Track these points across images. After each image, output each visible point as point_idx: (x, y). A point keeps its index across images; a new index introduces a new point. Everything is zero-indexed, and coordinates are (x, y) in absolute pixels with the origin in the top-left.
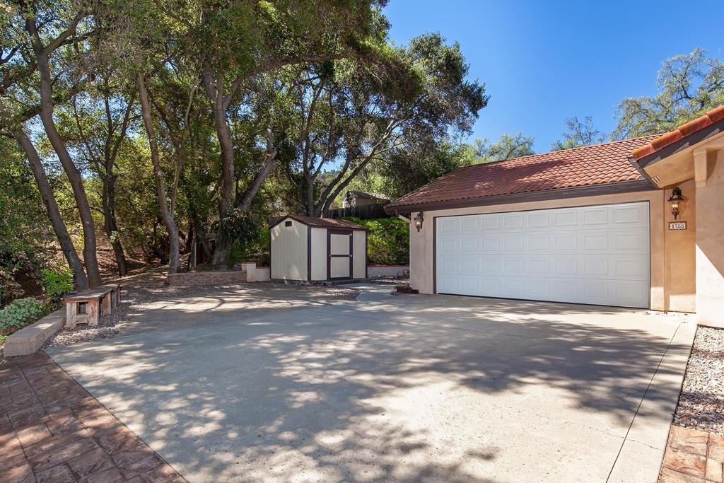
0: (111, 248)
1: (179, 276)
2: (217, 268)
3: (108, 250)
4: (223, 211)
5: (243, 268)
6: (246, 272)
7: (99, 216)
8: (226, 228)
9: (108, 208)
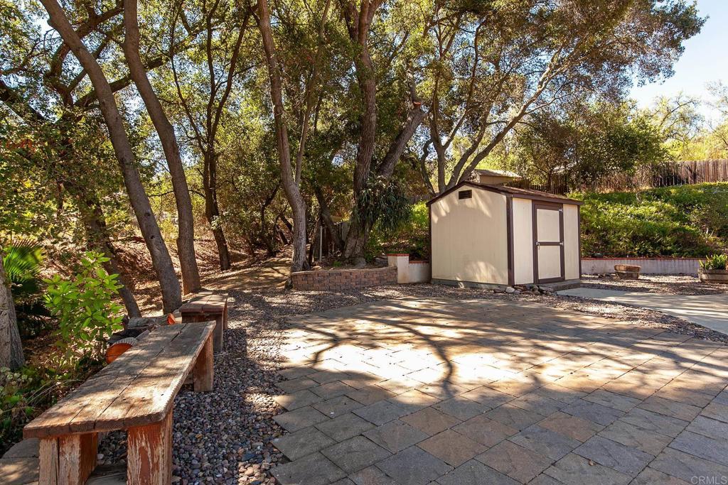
0: (213, 238)
1: (306, 275)
2: (352, 262)
3: (209, 241)
4: (360, 180)
5: (391, 265)
6: (396, 269)
7: (199, 201)
8: (367, 204)
9: (210, 189)
